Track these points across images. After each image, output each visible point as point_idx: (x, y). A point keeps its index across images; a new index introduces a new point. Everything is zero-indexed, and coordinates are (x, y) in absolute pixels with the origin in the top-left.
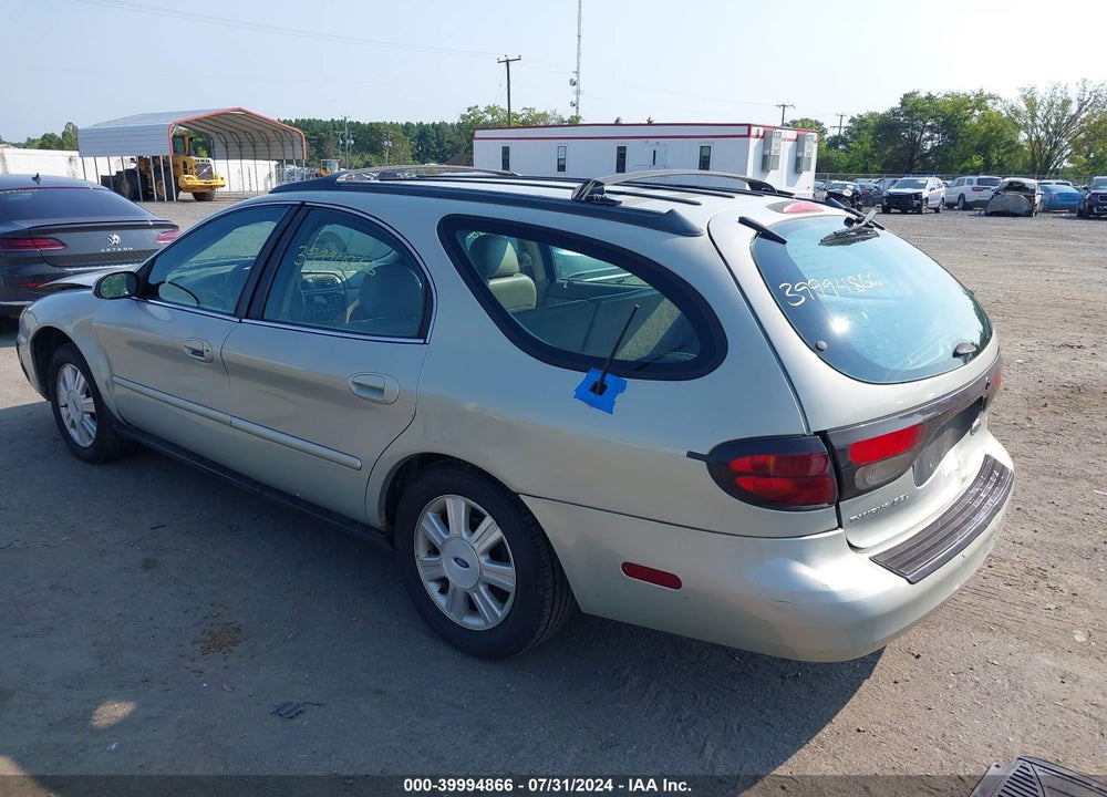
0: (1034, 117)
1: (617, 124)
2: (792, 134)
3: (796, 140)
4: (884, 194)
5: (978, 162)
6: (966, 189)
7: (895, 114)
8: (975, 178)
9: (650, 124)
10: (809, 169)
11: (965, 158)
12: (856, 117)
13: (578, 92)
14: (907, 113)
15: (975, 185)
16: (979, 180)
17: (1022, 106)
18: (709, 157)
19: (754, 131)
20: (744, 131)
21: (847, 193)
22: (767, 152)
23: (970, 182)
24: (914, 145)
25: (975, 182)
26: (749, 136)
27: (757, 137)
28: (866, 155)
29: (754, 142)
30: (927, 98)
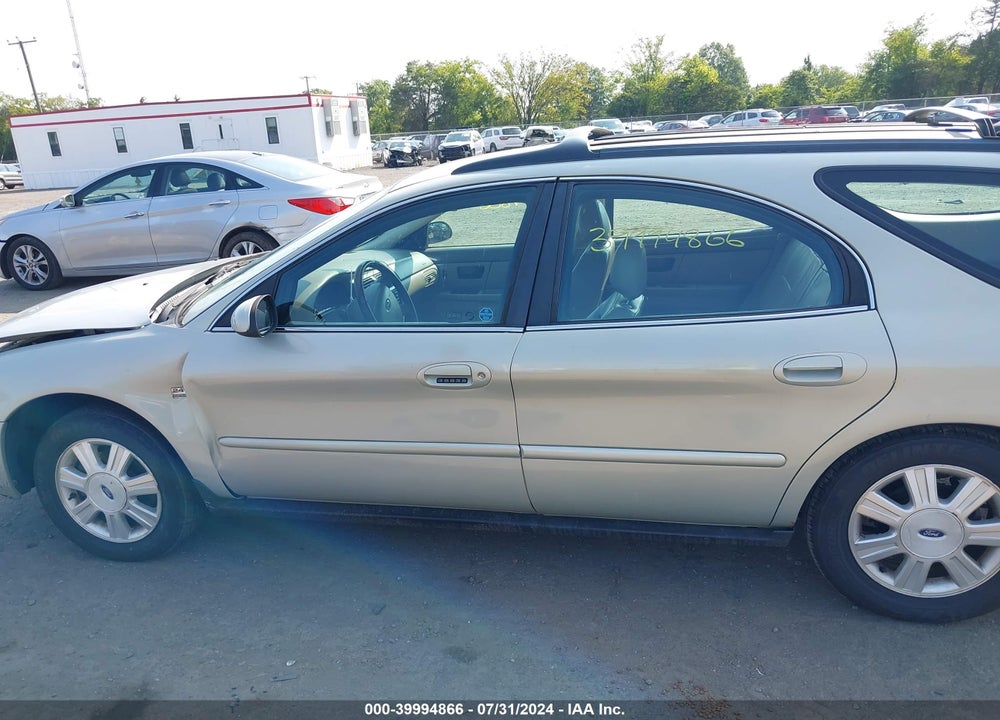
0: (511, 77)
1: (142, 103)
2: (346, 102)
3: (350, 106)
4: (440, 148)
5: (478, 116)
6: (495, 139)
7: (404, 80)
8: (500, 129)
9: (177, 102)
10: (365, 132)
11: (467, 114)
12: (365, 85)
13: (84, 75)
14: (413, 78)
15: (501, 135)
16: (503, 131)
17: (501, 69)
18: (276, 128)
19: (314, 100)
20: (305, 101)
21: (407, 150)
22: (329, 119)
23: (497, 133)
24: (423, 106)
25: (501, 133)
26: (310, 105)
27: (318, 105)
28: (387, 117)
29: (316, 111)
30: (427, 65)
